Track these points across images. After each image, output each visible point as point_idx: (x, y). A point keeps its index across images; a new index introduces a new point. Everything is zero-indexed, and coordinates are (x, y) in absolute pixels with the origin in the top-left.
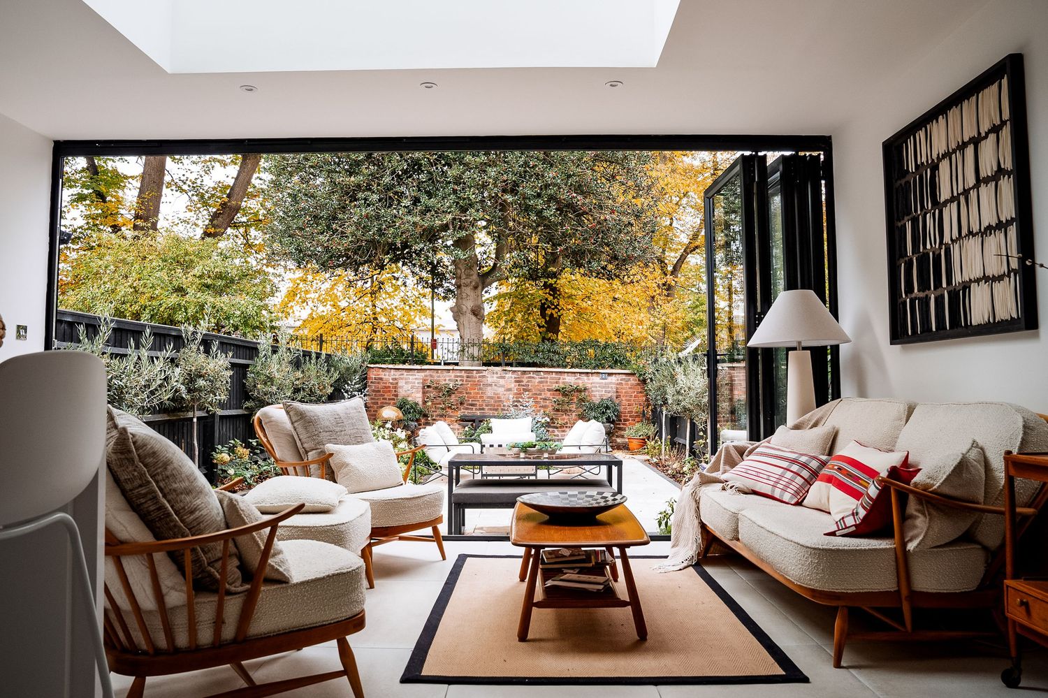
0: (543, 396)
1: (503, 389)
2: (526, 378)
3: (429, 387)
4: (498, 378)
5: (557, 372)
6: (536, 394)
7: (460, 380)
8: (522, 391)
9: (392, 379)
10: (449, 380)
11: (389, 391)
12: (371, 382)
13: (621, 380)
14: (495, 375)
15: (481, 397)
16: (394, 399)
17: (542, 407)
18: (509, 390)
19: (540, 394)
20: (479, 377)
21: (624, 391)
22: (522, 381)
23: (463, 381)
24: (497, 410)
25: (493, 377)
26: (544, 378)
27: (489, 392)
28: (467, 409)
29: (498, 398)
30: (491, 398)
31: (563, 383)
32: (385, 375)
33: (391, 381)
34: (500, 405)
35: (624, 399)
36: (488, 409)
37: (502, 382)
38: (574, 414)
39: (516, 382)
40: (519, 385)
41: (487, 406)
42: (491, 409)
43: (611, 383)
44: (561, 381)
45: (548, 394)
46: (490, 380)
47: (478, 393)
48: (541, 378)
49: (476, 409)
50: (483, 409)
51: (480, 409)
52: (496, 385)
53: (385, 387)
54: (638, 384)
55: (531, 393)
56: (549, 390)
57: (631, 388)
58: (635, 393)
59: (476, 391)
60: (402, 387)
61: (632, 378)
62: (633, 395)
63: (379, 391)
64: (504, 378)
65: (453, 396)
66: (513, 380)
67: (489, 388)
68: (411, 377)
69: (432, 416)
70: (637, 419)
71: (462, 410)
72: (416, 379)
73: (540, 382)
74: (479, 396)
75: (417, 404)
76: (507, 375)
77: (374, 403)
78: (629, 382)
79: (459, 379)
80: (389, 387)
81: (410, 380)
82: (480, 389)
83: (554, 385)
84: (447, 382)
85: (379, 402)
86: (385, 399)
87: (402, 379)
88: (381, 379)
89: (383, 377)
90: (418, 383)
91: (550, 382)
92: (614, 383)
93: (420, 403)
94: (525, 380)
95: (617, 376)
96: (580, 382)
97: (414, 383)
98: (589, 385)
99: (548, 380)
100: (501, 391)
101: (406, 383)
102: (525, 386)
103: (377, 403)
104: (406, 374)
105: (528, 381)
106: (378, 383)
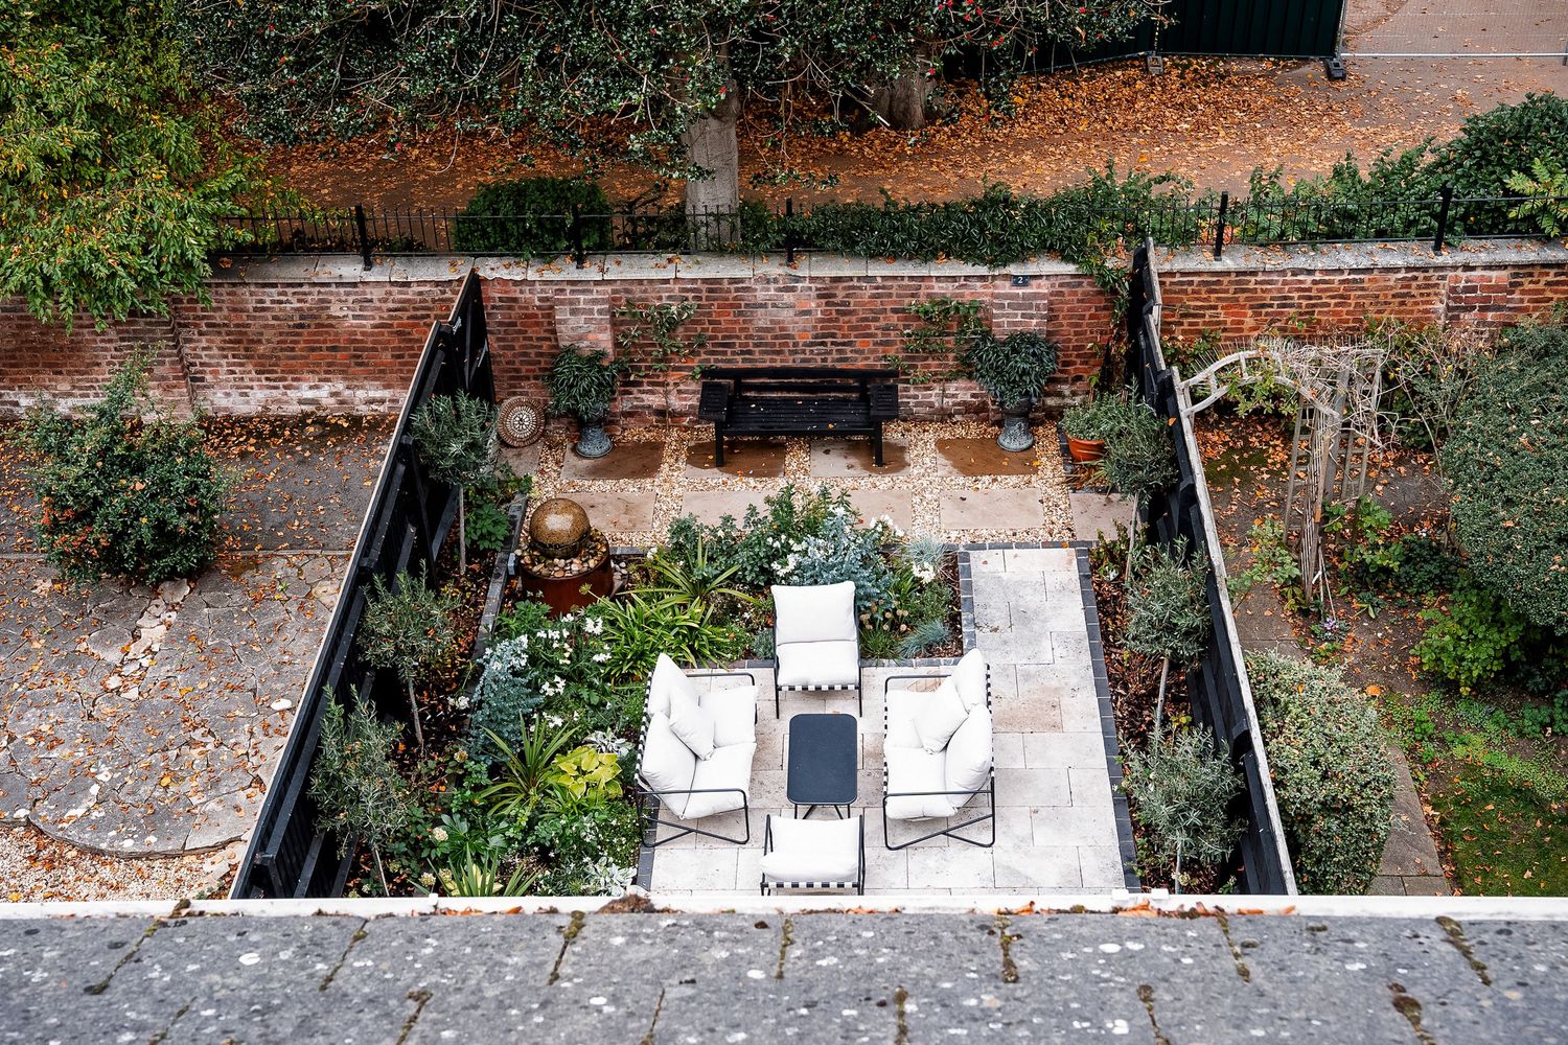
0: (882, 323)
1: (791, 312)
2: (844, 288)
3: (623, 314)
4: (779, 290)
5: (911, 278)
6: (866, 319)
7: (694, 298)
8: (834, 315)
9: (540, 299)
10: (669, 298)
11: (537, 324)
12: (493, 307)
13: (1061, 285)
14: (772, 286)
15: (741, 330)
16: (549, 339)
17: (882, 343)
18: (808, 313)
19: (876, 320)
20: (737, 290)
21: (1066, 307)
22: (835, 296)
23: (700, 298)
24: (779, 353)
25: (768, 290)
26: (884, 287)
27: (762, 319)
28: (713, 353)
29: (782, 329)
30: (767, 330)
31: (929, 295)
32: (521, 292)
33: (537, 303)
34: (787, 344)
35: (1065, 322)
36: (761, 353)
37: (788, 297)
38: (951, 355)
39: (820, 297)
40: (827, 304)
41: (756, 345)
42: (767, 353)
43: (1036, 296)
44: (923, 291)
45: (894, 318)
46: (761, 296)
47: (736, 322)
48: (877, 288)
49: (733, 353)
50: (750, 352)
51: (742, 353)
52: (774, 306)
53: (527, 316)
54: (1100, 293)
55: (854, 319)
56: (895, 311)
57: (1082, 301)
58: (1093, 311)
59: (731, 318)
60: (565, 321)
61: (1085, 281)
62: (1087, 314)
63: (515, 324)
64: (793, 289)
65: (680, 329)
66: (813, 294)
67: (761, 311)
68: (582, 297)
69: (639, 369)
70: (1092, 362)
71: (704, 356)
72: (595, 301)
73: (873, 296)
74: (737, 327)
75: (601, 355)
76: (800, 285)
77: (504, 348)
78: (1080, 290)
79: (690, 295)
80: (536, 316)
81: (582, 306)
82: (741, 314)
83: (907, 300)
84: (664, 301)
85: (517, 345)
86: (531, 339)
87: (562, 302)
88: (515, 300)
89: (518, 295)
90: (600, 312)
91: (898, 296)
92: (1043, 296)
93: (610, 350)
94: (840, 295)
95: (1053, 280)
96: (966, 292)
97: (591, 311)
98: (986, 299)
99: (893, 291)
100: (786, 315)
101: (574, 312)
102: (843, 304)
103: (513, 348)
104: (569, 288)
105: (847, 296)
106: (510, 308)
